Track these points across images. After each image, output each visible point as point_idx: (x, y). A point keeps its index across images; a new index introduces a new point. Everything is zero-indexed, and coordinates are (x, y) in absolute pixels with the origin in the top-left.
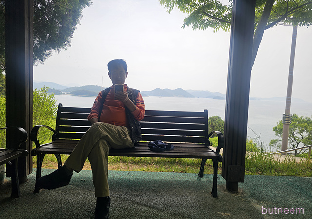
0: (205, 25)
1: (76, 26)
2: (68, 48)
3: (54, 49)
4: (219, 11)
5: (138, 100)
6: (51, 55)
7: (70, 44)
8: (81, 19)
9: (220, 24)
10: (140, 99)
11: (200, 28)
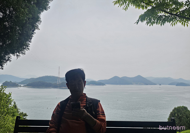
0: (163, 20)
1: (35, 32)
2: (26, 51)
3: (13, 53)
4: (176, 6)
5: (98, 112)
6: (10, 61)
7: (29, 47)
8: (40, 24)
9: (178, 19)
10: (100, 110)
11: (157, 24)
